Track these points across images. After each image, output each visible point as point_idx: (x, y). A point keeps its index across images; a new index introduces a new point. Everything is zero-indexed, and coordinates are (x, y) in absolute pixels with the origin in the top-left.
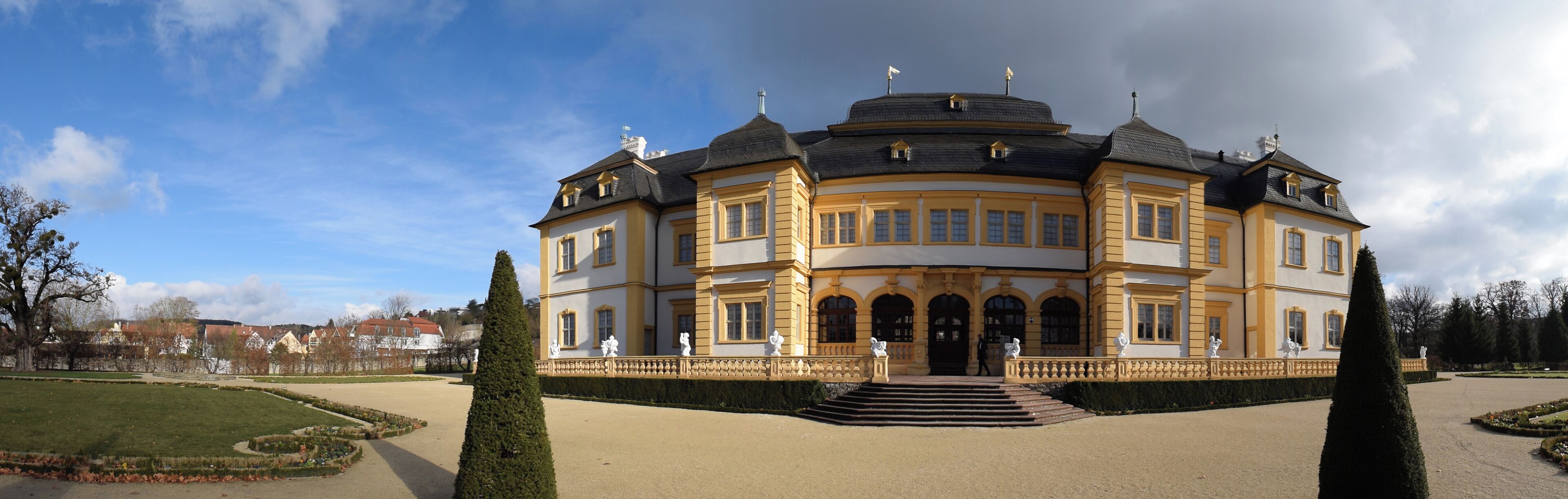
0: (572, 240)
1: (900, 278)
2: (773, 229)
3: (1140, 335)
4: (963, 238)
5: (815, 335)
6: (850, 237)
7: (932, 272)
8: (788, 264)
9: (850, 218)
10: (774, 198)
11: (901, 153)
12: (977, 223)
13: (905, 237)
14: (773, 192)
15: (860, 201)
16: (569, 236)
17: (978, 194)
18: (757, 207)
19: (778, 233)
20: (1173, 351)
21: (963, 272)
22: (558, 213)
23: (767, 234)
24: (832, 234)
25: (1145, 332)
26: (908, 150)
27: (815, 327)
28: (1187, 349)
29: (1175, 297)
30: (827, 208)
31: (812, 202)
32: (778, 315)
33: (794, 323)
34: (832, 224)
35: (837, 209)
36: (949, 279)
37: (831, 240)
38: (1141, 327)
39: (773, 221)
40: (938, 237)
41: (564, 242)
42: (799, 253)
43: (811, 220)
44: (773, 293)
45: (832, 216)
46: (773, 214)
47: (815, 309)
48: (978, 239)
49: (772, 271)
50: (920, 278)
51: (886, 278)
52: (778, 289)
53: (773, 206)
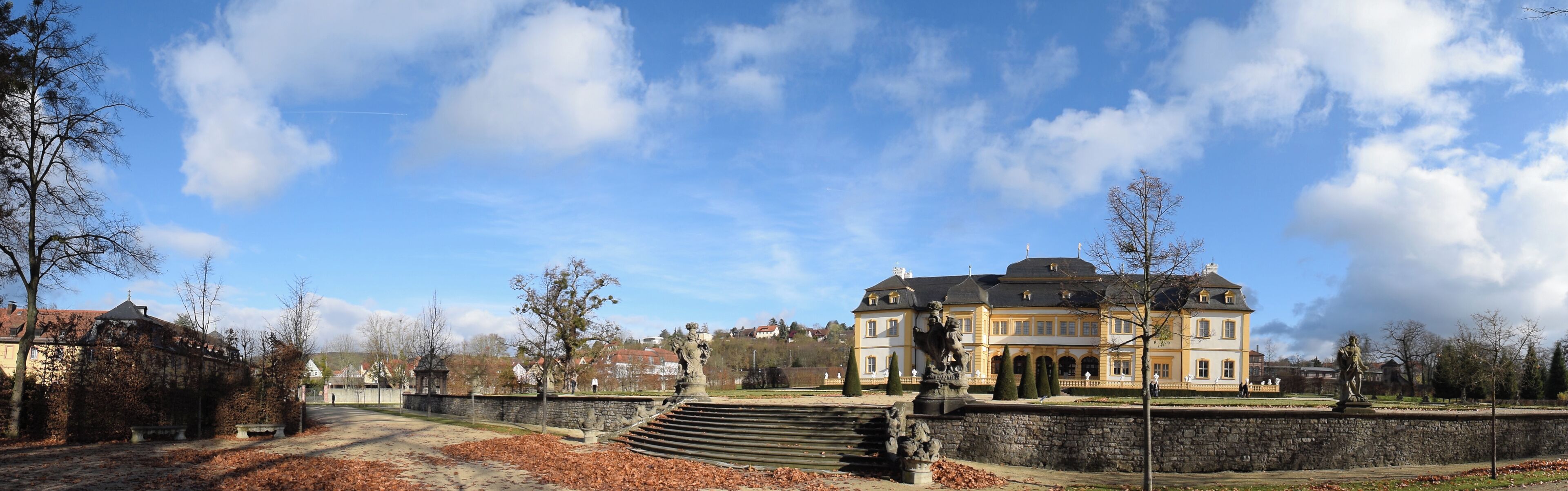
0: (874, 323)
1: (1024, 349)
2: (975, 330)
3: (1115, 373)
4: (1050, 332)
5: (990, 371)
6: (1005, 332)
7: (1037, 347)
8: (980, 344)
9: (1005, 324)
10: (975, 318)
11: (1027, 296)
12: (1056, 327)
13: (1027, 333)
14: (975, 315)
15: (1009, 317)
16: (873, 319)
17: (1056, 315)
18: (969, 321)
19: (977, 332)
20: (1129, 378)
21: (1050, 347)
22: (866, 307)
23: (972, 332)
24: (998, 330)
25: (1117, 371)
26: (1030, 295)
27: (990, 368)
28: (1134, 378)
29: (1130, 357)
30: (996, 319)
31: (990, 316)
32: (976, 363)
33: (982, 366)
34: (998, 326)
35: (1000, 320)
36: (1044, 350)
37: (997, 333)
38: (1115, 369)
39: (975, 327)
40: (1040, 332)
41: (870, 322)
42: (984, 340)
43: (989, 324)
44: (974, 355)
45: (998, 323)
46: (975, 324)
47: (990, 360)
48: (1056, 334)
49: (973, 347)
50: (1032, 349)
51: (1019, 349)
52: (976, 354)
53: (975, 321)
